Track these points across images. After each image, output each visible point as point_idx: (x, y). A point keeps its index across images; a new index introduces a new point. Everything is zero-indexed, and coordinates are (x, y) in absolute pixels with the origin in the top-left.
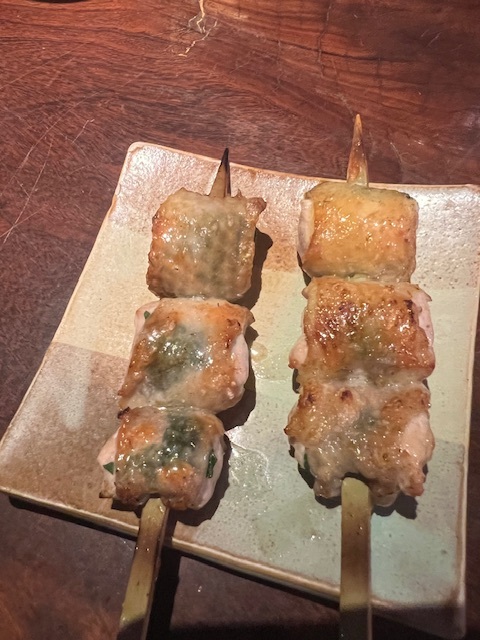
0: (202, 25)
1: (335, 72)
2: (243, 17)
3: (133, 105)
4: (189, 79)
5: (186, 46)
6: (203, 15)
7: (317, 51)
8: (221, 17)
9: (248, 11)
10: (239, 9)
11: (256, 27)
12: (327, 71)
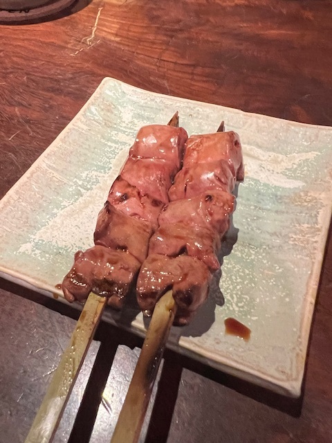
0: (90, 41)
1: (166, 70)
2: (118, 39)
3: (33, 77)
4: (72, 67)
5: (76, 50)
6: (93, 36)
7: (158, 59)
8: (104, 38)
9: (121, 36)
10: (116, 35)
11: (124, 45)
12: (161, 69)
